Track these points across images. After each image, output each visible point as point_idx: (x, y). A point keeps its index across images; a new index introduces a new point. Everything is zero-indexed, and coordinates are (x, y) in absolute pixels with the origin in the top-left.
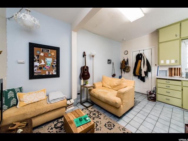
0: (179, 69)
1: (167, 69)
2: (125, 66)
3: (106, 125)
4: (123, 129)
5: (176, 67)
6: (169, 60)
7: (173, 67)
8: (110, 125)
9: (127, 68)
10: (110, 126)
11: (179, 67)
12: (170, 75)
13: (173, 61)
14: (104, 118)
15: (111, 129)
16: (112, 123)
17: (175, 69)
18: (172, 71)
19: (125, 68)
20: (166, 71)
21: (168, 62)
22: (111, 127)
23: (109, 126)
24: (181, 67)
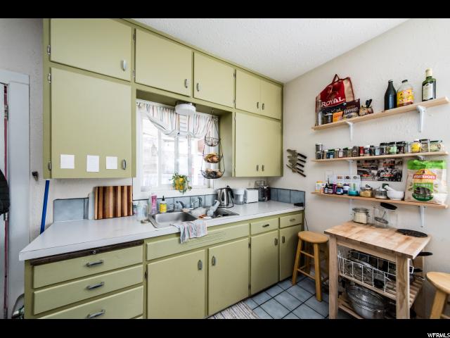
0: (126, 189)
1: (87, 191)
5: (119, 184)
6: (98, 157)
7: (111, 184)
11: (126, 183)
12: (101, 215)
13: (112, 163)
17: (115, 188)
18: (107, 198)
20: (85, 200)
21: (93, 165)
24: (131, 184)
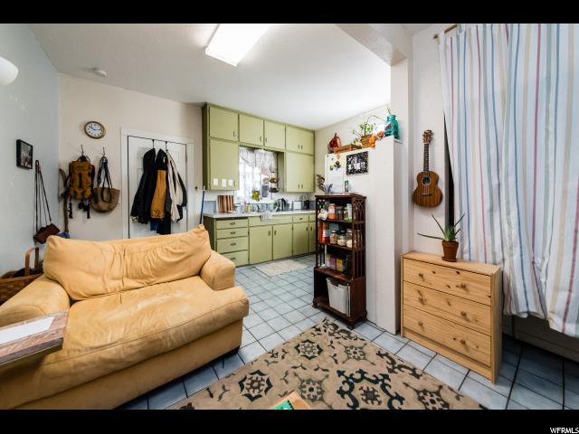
2: (92, 186)
3: (253, 395)
4: (273, 356)
8: (253, 382)
9: (105, 195)
10: (259, 385)
14: (216, 396)
15: (268, 381)
16: (249, 376)
19: (94, 196)
22: (262, 383)
23: (258, 387)
